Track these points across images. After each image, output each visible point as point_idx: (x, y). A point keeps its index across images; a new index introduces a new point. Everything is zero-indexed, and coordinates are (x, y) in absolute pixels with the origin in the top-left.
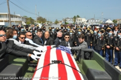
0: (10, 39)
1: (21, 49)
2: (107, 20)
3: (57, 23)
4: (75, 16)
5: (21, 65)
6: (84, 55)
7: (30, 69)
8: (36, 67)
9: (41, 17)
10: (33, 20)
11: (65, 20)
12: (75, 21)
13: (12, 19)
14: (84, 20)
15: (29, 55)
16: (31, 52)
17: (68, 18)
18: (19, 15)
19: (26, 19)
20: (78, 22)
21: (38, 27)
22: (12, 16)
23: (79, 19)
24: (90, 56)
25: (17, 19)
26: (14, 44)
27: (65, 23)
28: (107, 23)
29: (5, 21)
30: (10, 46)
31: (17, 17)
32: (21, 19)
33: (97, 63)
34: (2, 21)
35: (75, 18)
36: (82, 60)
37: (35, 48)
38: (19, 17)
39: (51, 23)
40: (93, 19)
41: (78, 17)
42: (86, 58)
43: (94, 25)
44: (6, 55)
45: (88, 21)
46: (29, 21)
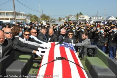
0: (16, 36)
1: (26, 45)
3: (60, 20)
4: (78, 14)
5: (26, 61)
6: (88, 51)
7: (35, 65)
8: (40, 63)
9: (44, 15)
10: (37, 17)
11: (68, 18)
12: (78, 18)
14: (87, 17)
15: (33, 51)
16: (36, 49)
17: (71, 15)
18: (24, 13)
19: (31, 16)
20: (81, 19)
21: (42, 24)
22: (17, 14)
23: (82, 16)
24: (93, 53)
26: (20, 41)
27: (69, 20)
28: (110, 20)
29: (11, 19)
30: (15, 42)
31: (22, 15)
32: (25, 17)
34: (8, 19)
35: (78, 15)
36: (85, 56)
37: (39, 45)
38: (24, 15)
39: (55, 20)
40: (95, 16)
41: (81, 14)
42: (89, 55)
43: (97, 22)
44: (12, 52)
45: (90, 18)
46: (33, 19)
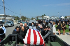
2: (61, 17)
13: (7, 18)
25: (10, 18)
33: (59, 44)
